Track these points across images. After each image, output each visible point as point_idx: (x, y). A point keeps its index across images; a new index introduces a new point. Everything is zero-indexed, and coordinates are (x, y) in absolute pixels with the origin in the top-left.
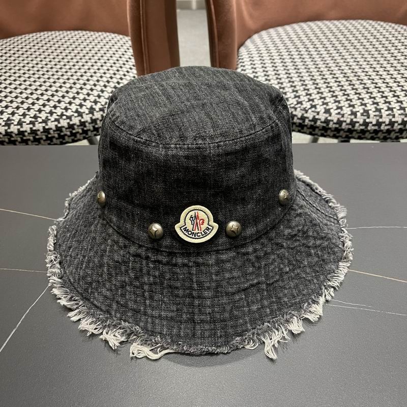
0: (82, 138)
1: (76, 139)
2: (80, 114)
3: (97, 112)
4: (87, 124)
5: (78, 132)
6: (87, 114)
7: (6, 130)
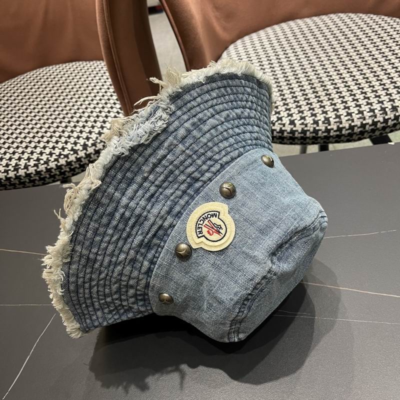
0: (80, 171)
1: (75, 173)
2: (76, 152)
3: (90, 147)
4: (83, 159)
5: (76, 167)
6: (81, 151)
7: (15, 175)
